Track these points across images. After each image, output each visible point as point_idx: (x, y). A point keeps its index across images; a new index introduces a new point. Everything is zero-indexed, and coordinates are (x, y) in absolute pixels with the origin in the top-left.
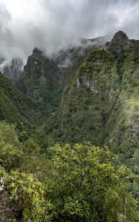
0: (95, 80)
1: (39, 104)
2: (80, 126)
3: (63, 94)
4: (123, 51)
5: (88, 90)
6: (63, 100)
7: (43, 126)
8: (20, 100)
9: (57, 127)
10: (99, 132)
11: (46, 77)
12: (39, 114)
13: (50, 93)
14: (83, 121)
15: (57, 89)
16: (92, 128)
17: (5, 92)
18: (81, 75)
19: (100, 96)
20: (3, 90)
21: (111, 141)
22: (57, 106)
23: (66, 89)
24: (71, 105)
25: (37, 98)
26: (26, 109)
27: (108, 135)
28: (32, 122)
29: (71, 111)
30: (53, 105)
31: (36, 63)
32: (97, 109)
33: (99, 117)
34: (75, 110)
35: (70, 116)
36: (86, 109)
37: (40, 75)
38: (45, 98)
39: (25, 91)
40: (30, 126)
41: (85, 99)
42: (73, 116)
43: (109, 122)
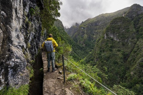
0: (116, 34)
1: (83, 47)
2: (107, 61)
3: (96, 42)
4: (138, 15)
5: (112, 39)
6: (96, 46)
7: (85, 59)
8: (74, 46)
9: (92, 60)
10: (121, 65)
11: (87, 34)
12: (83, 52)
13: (89, 42)
14: (109, 58)
15: (93, 40)
16: (116, 63)
17: (68, 42)
18: (107, 32)
19: (121, 43)
20: (68, 41)
21: (132, 73)
22: (92, 49)
23: (98, 39)
24: (101, 48)
25: (82, 45)
26: (77, 50)
27: (129, 68)
28: (79, 56)
29: (101, 51)
30: (90, 48)
31: (82, 28)
32: (119, 51)
33: (121, 56)
34: (104, 51)
35: (100, 54)
36: (111, 51)
37: (84, 34)
38: (86, 44)
39: (77, 41)
40: (78, 58)
41: (110, 45)
42: (102, 54)
43: (129, 60)
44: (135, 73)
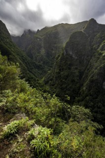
0: (75, 50)
1: (40, 65)
2: (66, 79)
3: (55, 59)
4: (94, 32)
5: (71, 57)
6: (55, 64)
7: (43, 79)
8: (29, 63)
9: (51, 80)
10: (77, 83)
11: (45, 48)
12: (40, 72)
13: (47, 59)
14: (67, 76)
15: (51, 56)
16: (73, 81)
17: (20, 58)
18: (67, 47)
21: (84, 88)
22: (51, 67)
23: (57, 56)
24: (60, 66)
25: (39, 62)
26: (32, 68)
27: (82, 85)
28: (36, 77)
29: (60, 70)
30: (49, 66)
31: (38, 40)
32: (76, 69)
33: (77, 74)
34: (63, 69)
35: (60, 73)
36: (70, 69)
37: (41, 48)
38: (44, 62)
39: (32, 58)
40: (35, 79)
41: (69, 63)
42: (62, 73)
43: (83, 77)
44: (86, 88)
